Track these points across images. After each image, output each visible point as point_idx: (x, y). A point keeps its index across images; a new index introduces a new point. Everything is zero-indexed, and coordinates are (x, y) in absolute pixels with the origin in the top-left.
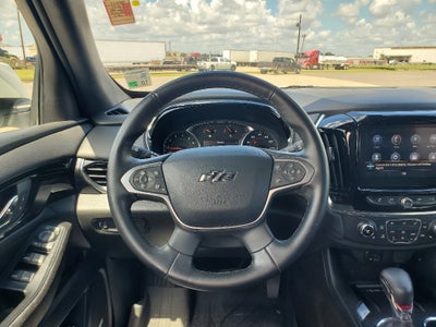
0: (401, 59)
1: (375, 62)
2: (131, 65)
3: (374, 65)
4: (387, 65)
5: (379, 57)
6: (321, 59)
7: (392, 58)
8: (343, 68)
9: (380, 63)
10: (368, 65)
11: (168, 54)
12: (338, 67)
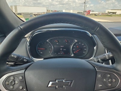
0: (113, 13)
1: (106, 14)
2: (37, 13)
3: (106, 15)
4: (109, 15)
5: (107, 12)
6: (91, 13)
7: (111, 12)
8: (97, 15)
9: (108, 14)
10: (104, 14)
11: (47, 11)
12: (96, 15)
